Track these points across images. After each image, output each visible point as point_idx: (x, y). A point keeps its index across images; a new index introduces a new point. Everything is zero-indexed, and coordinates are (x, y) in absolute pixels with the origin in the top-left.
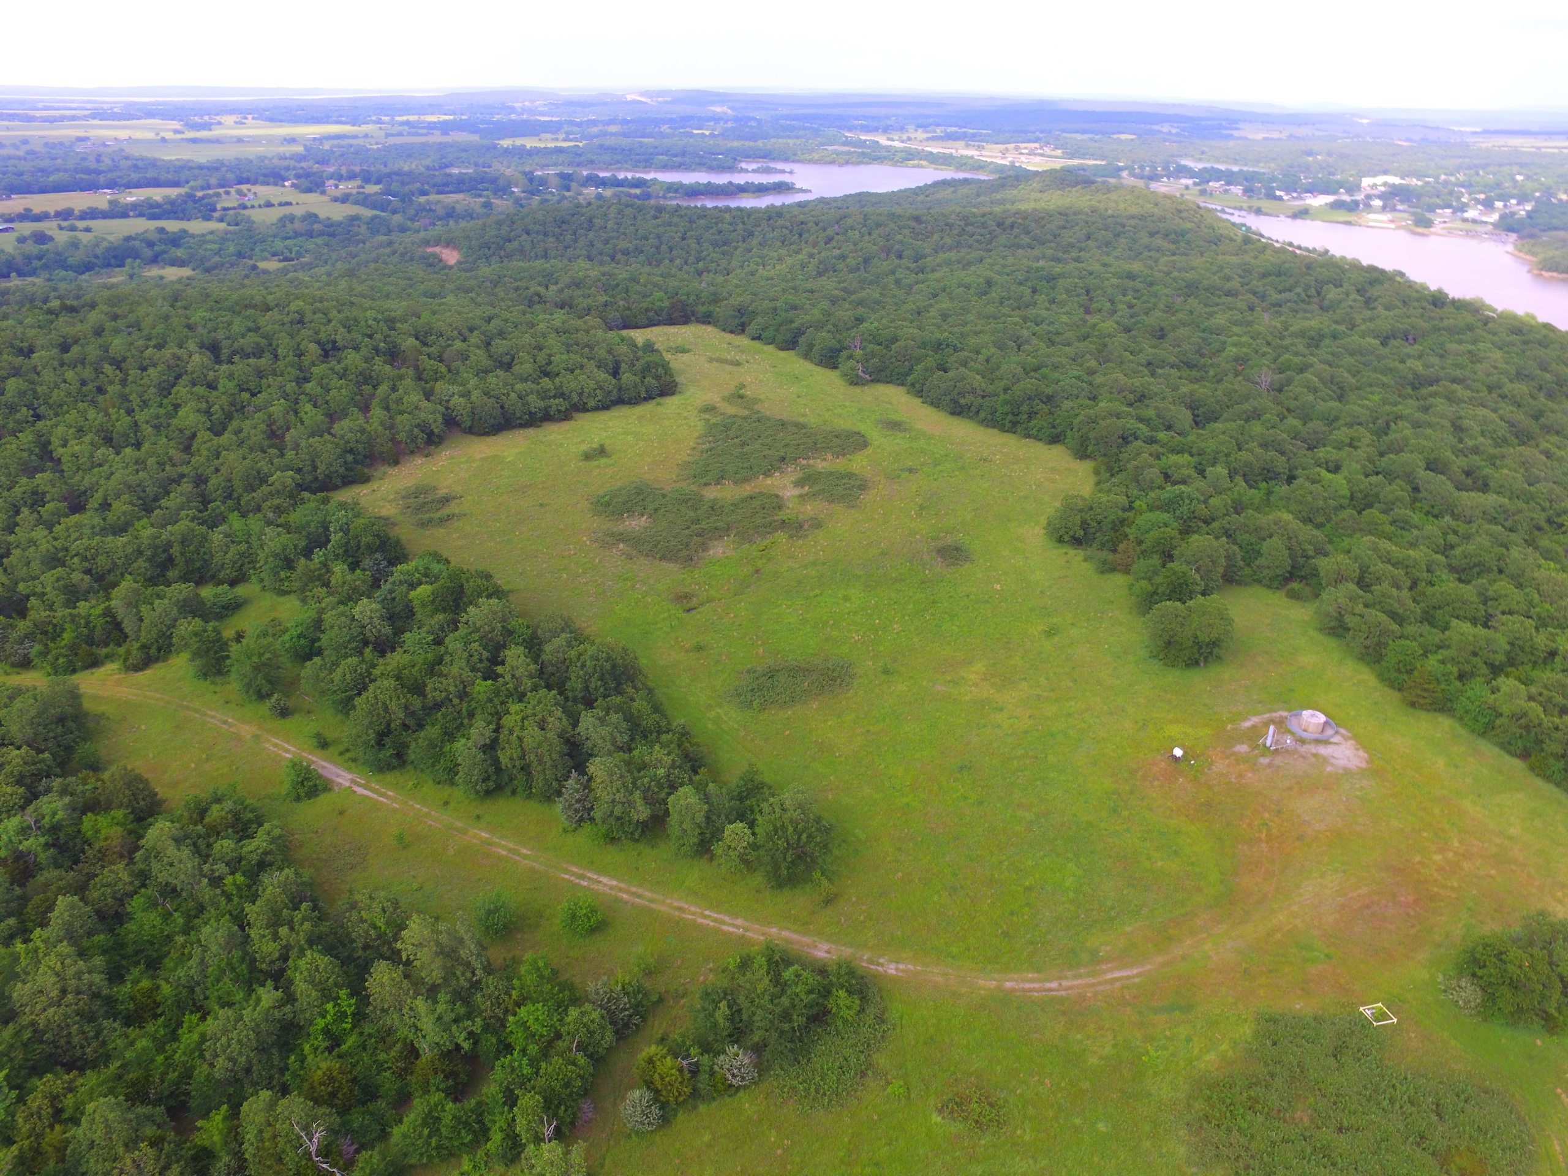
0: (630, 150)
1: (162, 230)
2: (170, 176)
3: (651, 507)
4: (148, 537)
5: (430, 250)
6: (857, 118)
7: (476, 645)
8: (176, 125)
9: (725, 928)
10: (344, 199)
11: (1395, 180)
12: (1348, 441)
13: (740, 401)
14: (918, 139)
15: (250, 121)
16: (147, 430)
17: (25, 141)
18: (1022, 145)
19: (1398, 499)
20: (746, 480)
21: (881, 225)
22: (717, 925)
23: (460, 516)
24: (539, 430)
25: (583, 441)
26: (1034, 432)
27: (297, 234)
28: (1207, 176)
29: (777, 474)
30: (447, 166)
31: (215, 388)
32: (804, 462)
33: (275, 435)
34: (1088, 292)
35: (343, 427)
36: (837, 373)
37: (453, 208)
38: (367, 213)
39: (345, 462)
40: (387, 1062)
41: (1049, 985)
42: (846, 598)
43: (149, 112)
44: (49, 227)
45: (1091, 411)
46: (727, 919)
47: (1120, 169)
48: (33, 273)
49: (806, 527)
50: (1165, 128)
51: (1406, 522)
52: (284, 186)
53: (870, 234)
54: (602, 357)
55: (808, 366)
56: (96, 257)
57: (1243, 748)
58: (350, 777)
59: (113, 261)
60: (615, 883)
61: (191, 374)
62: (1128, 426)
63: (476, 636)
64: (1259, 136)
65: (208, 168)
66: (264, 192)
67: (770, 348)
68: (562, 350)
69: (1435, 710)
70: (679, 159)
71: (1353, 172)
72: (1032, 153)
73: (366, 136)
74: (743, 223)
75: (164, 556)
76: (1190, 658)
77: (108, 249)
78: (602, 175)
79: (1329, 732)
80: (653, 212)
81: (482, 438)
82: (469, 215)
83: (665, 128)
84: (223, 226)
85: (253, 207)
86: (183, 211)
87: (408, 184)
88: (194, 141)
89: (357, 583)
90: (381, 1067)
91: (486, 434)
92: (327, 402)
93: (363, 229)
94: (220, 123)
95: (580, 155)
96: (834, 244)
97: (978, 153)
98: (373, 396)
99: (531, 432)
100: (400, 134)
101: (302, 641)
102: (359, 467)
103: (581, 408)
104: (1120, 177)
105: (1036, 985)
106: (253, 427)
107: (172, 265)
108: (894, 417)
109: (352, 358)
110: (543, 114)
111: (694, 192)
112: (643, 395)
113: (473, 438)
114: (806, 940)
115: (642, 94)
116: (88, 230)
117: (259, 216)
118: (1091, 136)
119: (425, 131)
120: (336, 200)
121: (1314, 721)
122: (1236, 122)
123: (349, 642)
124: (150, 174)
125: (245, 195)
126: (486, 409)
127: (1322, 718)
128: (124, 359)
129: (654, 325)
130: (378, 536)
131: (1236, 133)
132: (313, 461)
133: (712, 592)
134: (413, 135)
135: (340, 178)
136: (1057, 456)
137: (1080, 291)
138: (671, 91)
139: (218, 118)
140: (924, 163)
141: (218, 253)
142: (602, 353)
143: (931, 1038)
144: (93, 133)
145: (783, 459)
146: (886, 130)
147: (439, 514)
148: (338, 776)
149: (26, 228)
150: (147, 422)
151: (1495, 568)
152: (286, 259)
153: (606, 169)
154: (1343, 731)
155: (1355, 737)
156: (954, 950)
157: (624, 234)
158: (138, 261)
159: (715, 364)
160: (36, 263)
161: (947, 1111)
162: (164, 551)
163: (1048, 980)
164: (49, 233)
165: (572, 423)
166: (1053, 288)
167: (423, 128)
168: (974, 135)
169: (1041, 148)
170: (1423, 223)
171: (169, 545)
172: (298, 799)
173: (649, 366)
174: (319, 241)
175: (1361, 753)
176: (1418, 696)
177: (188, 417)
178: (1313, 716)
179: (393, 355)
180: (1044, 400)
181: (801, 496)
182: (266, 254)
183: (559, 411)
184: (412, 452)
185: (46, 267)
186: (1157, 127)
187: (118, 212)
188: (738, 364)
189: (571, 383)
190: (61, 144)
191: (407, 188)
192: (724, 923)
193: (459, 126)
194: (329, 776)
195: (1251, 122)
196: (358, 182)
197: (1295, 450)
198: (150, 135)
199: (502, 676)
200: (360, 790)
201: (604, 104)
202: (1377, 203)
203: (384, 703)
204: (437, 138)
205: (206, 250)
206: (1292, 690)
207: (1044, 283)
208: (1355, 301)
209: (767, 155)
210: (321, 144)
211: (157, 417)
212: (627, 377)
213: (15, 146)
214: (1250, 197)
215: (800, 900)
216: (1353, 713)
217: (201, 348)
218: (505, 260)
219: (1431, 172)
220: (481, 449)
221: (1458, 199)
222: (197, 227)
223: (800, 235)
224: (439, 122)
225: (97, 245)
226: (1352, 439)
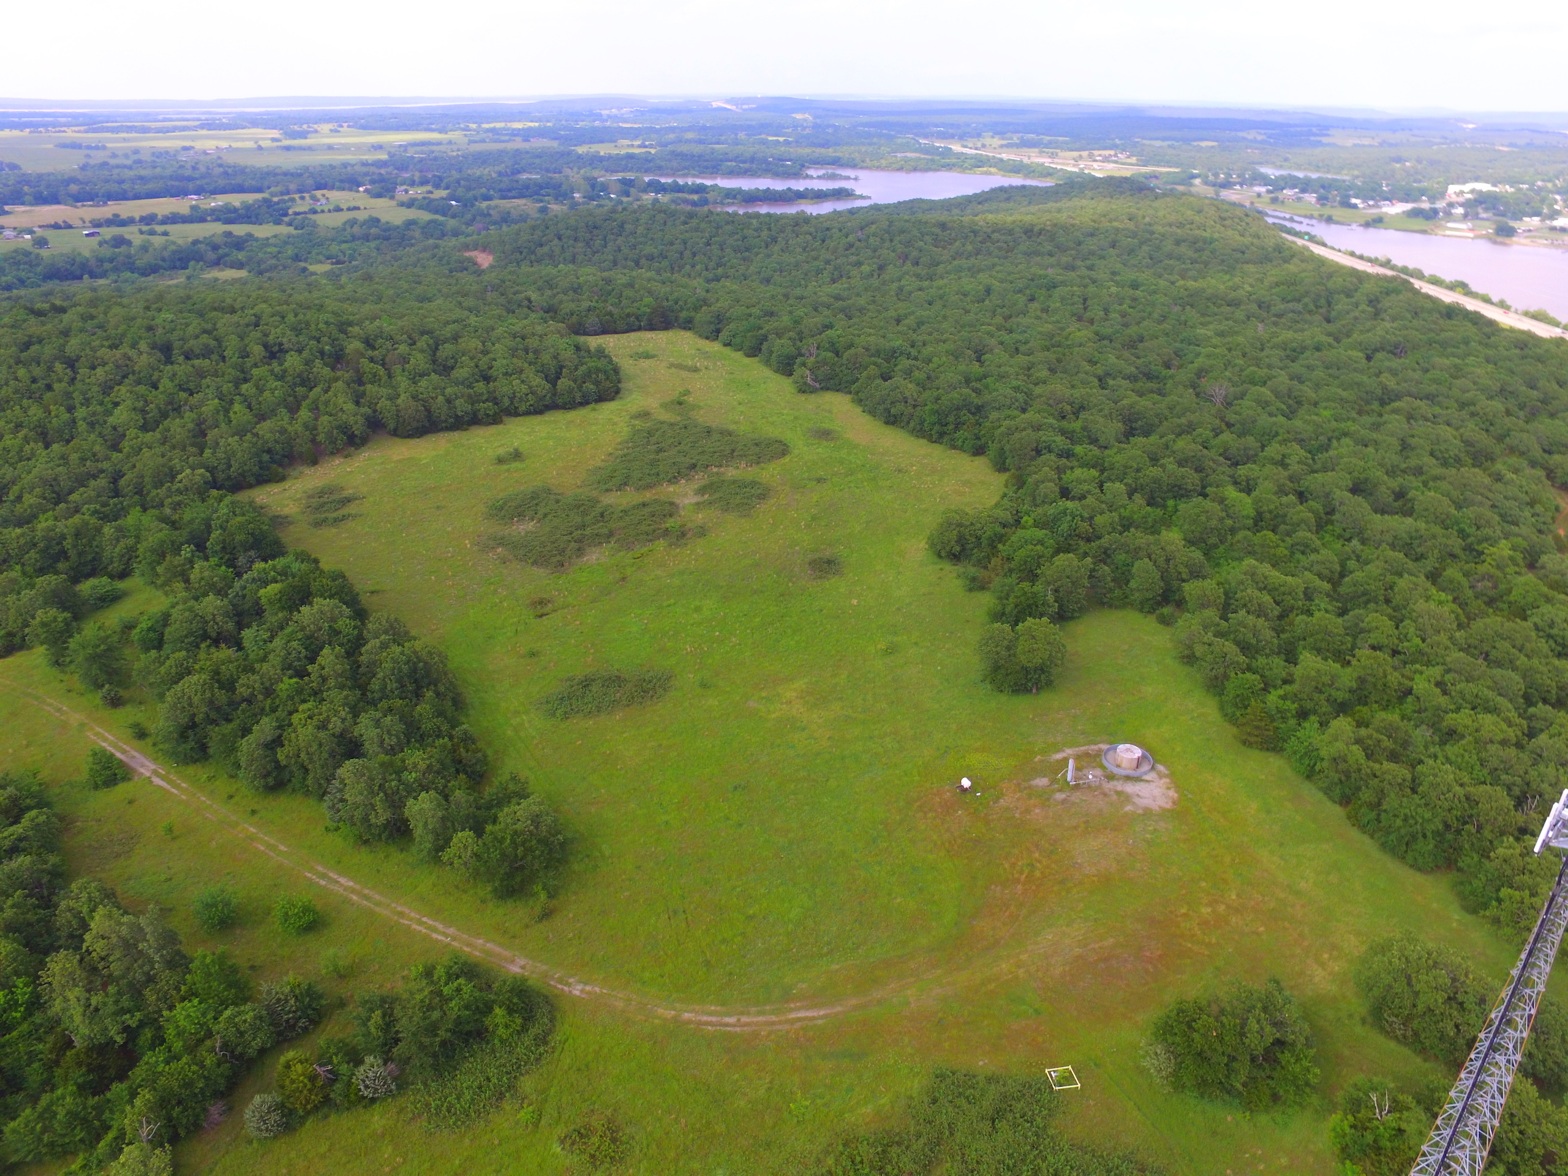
0: (700, 156)
1: (229, 234)
2: (254, 183)
3: (542, 511)
4: (42, 530)
5: (467, 254)
6: (937, 126)
7: (295, 644)
8: (275, 133)
9: (435, 936)
10: (410, 204)
11: (1485, 187)
12: (1280, 457)
13: (678, 407)
14: (993, 147)
15: (345, 129)
16: (82, 426)
17: (136, 151)
18: (1096, 153)
19: (1302, 521)
20: (649, 487)
21: (904, 232)
22: (428, 932)
23: (354, 517)
24: (464, 433)
25: (502, 445)
26: (960, 443)
27: (354, 238)
28: (1282, 183)
29: (683, 481)
30: (519, 172)
31: (157, 388)
32: (715, 470)
33: (200, 432)
34: (1085, 300)
35: (265, 428)
36: (790, 380)
37: (509, 213)
38: (425, 216)
39: (260, 462)
40: (41, 1053)
41: (727, 1020)
42: (698, 609)
43: (255, 122)
44: (131, 233)
45: (1013, 422)
46: (440, 927)
47: (1194, 177)
48: (104, 275)
49: (688, 536)
50: (1251, 135)
51: (1307, 546)
52: (358, 191)
53: (891, 241)
54: (545, 362)
55: (767, 372)
56: (164, 260)
57: (1042, 782)
58: (153, 767)
59: (178, 264)
60: (351, 884)
61: (139, 373)
62: (1044, 438)
63: (300, 635)
64: (1349, 143)
65: (292, 175)
66: (337, 196)
67: (739, 355)
68: (506, 355)
69: (1268, 749)
70: (747, 166)
71: (1441, 179)
72: (1106, 159)
73: (450, 142)
74: (770, 229)
75: (57, 548)
76: (1016, 684)
77: (174, 252)
78: (663, 180)
79: (1146, 767)
80: (683, 218)
81: (408, 440)
82: (523, 219)
83: (742, 135)
84: (291, 229)
85: (323, 211)
86: (257, 216)
87: (474, 189)
88: (288, 148)
89: (215, 579)
90: (32, 1056)
91: (410, 436)
92: (260, 403)
93: (417, 234)
94: (316, 131)
95: (650, 161)
96: (853, 250)
97: (1050, 160)
98: (305, 397)
99: (456, 435)
100: (483, 141)
101: (151, 635)
102: (275, 466)
103: (513, 412)
104: (1191, 185)
105: (714, 1019)
106: (178, 427)
107: (232, 267)
108: (826, 425)
109: (293, 361)
110: (626, 121)
111: (752, 198)
112: (578, 400)
113: (398, 440)
114: (507, 953)
115: (728, 101)
116: (165, 234)
117: (323, 220)
118: (1170, 143)
119: (507, 138)
120: (402, 204)
121: (1129, 756)
122: (1327, 128)
123: (186, 636)
124: (238, 180)
125: (318, 200)
126: (410, 411)
127: (1137, 752)
128: (79, 358)
129: (634, 330)
130: (252, 534)
131: (1325, 140)
132: (229, 460)
133: (570, 599)
134: (496, 141)
135: (413, 184)
136: (977, 469)
137: (1076, 299)
138: (756, 98)
139: (316, 126)
140: (993, 170)
141: (275, 257)
142: (546, 358)
143: (587, 1066)
144: (199, 145)
145: (693, 466)
146: (962, 137)
147: (335, 515)
148: (143, 766)
149: (108, 232)
150: (84, 419)
151: (1382, 598)
152: (338, 262)
153: (667, 175)
154: (1160, 767)
155: (1171, 776)
156: (647, 975)
157: (652, 239)
158: (201, 263)
159: (673, 370)
160: (107, 266)
161: (569, 1142)
162: (58, 544)
163: (730, 1015)
164: (127, 237)
165: (500, 427)
166: (1050, 296)
167: (506, 135)
168: (1050, 142)
169: (1116, 155)
170: (1505, 232)
171: (63, 537)
172: (96, 787)
173: (590, 371)
174: (373, 244)
175: (1172, 793)
176: (1249, 734)
177: (121, 416)
178: (1128, 750)
179: (337, 359)
180: (973, 410)
181: (698, 504)
182: (321, 257)
183: (488, 415)
184: (332, 453)
185: (116, 269)
186: (1241, 134)
187: (198, 217)
188: (696, 370)
189: (503, 387)
190: (167, 153)
191: (471, 194)
192: (435, 930)
193: (541, 133)
194: (132, 764)
195: (1343, 128)
196: (429, 188)
197: (1214, 466)
198: (250, 144)
199: (309, 675)
200: (157, 781)
201: (690, 111)
202: (1460, 211)
203: (190, 698)
204: (518, 144)
205: (266, 253)
206: (1123, 722)
207: (1043, 291)
208: (1363, 312)
209: (836, 162)
210: (406, 151)
211: (94, 414)
212: (563, 383)
213: (126, 156)
214: (1323, 205)
215: (516, 913)
216: (1178, 749)
217: (153, 348)
218: (535, 264)
219: (1527, 178)
220: (400, 451)
221: (1551, 206)
222: (263, 231)
223: (823, 241)
224: (523, 129)
225: (165, 248)
226: (1284, 456)
